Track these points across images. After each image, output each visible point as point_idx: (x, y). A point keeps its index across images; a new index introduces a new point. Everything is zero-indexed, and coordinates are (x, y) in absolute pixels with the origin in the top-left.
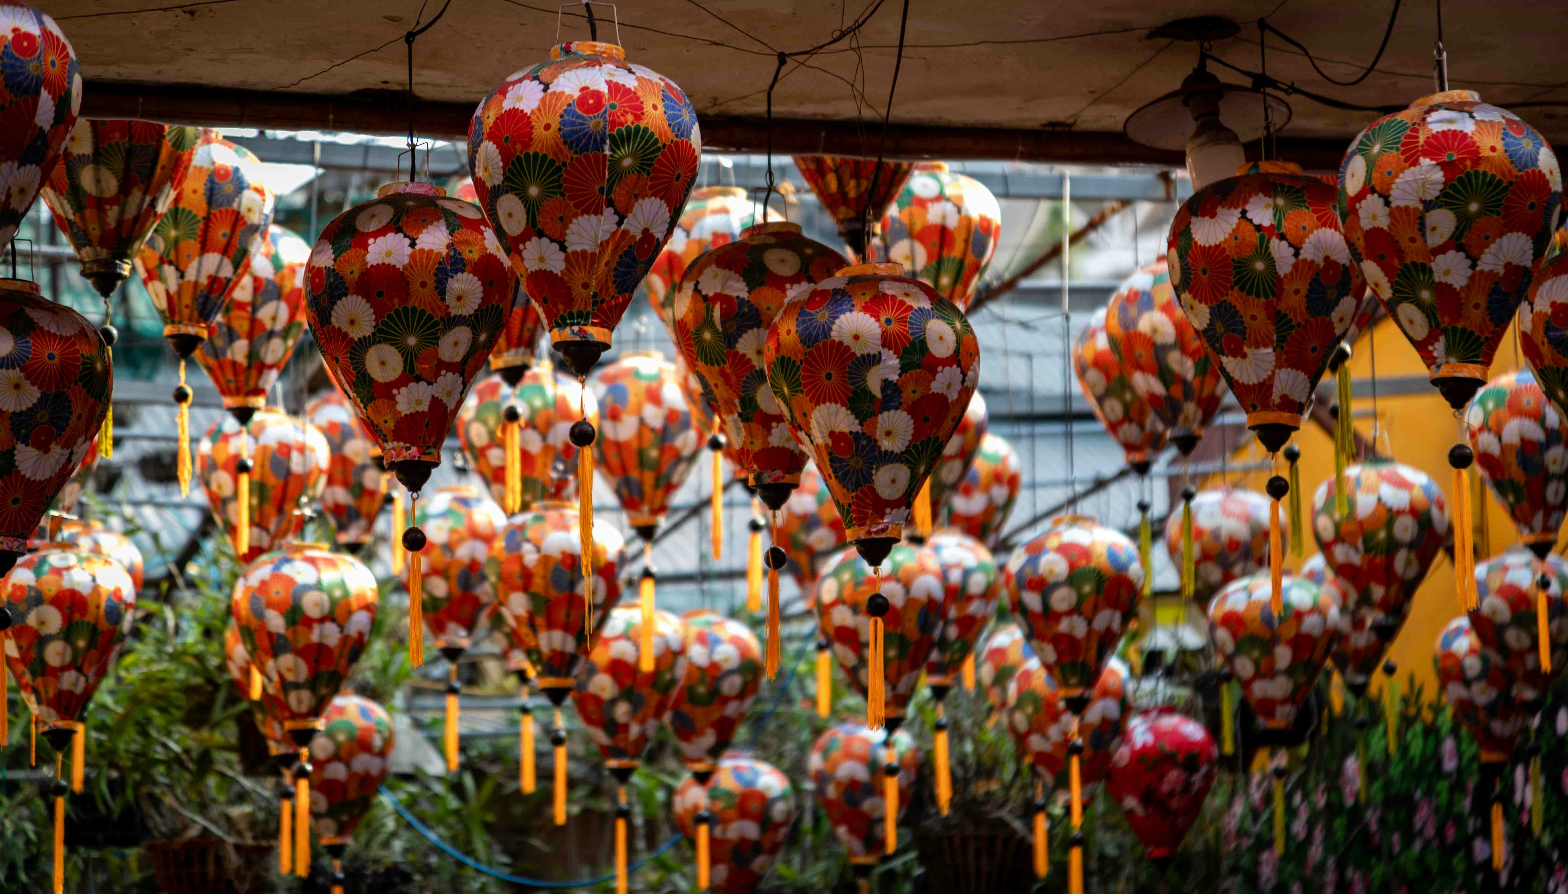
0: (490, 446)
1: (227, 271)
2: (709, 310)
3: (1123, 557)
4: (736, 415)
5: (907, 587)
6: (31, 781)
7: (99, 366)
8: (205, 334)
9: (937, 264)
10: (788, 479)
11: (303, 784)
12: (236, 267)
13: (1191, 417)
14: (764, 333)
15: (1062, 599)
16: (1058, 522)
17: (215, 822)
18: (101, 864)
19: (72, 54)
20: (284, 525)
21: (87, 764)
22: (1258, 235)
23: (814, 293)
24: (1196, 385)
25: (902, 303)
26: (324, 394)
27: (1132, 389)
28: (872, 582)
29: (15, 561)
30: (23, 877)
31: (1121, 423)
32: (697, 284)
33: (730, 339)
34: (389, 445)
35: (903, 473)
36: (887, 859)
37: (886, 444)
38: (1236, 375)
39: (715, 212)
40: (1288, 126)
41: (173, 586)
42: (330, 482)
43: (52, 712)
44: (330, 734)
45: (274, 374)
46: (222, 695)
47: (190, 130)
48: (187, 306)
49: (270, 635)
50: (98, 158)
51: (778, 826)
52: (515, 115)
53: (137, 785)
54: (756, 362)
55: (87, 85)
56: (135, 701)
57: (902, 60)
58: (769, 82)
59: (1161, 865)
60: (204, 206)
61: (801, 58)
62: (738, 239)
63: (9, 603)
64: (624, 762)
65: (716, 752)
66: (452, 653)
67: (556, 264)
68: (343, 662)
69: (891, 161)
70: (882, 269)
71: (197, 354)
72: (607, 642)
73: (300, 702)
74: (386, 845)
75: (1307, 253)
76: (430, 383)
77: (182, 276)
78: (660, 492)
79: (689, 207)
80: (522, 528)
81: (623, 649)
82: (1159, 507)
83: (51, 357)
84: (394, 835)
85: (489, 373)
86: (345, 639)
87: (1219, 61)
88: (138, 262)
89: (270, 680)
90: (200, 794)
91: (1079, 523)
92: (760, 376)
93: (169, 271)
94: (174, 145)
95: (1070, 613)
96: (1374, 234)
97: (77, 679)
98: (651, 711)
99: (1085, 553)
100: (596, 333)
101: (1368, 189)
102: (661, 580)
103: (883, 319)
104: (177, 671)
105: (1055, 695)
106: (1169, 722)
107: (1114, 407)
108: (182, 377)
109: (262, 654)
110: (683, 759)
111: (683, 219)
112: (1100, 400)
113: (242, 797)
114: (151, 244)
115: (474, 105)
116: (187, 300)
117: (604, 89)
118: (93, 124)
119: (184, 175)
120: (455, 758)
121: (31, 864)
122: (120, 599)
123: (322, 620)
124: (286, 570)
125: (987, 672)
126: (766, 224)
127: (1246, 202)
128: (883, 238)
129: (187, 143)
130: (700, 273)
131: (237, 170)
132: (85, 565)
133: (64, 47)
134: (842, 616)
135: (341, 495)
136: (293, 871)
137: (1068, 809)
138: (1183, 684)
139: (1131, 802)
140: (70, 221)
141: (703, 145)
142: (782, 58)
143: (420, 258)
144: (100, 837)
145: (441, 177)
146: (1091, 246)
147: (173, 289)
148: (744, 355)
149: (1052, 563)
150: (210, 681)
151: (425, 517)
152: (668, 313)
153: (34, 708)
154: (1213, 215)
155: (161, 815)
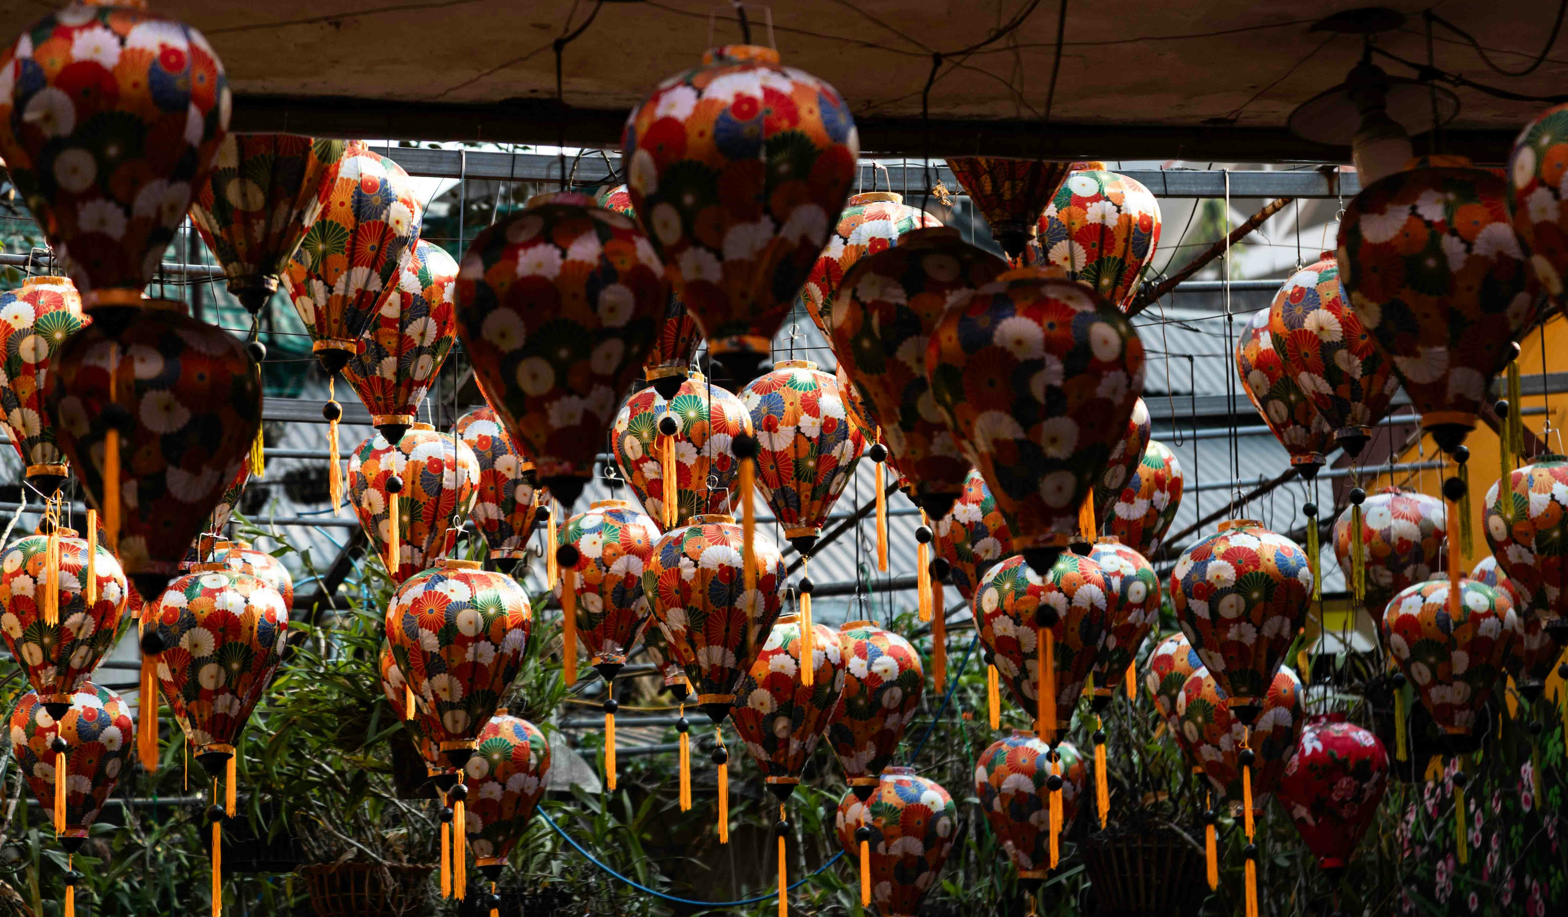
0: (644, 460)
1: (376, 285)
2: (868, 318)
3: (1292, 562)
4: (896, 425)
5: (1069, 597)
6: (183, 806)
7: (249, 386)
8: (354, 350)
9: (1097, 265)
10: (950, 489)
11: (460, 805)
12: (384, 282)
13: (1359, 417)
14: (925, 340)
15: (1230, 606)
16: (1224, 527)
17: (370, 845)
18: (255, 889)
19: (219, 67)
20: (437, 542)
21: (239, 788)
22: (1428, 231)
23: (974, 299)
24: (1364, 384)
25: (1065, 307)
26: (474, 408)
27: (1297, 389)
28: (1035, 591)
29: (166, 583)
30: (176, 903)
31: (1285, 425)
32: (855, 291)
33: (889, 346)
34: (541, 461)
35: (1068, 480)
36: (1052, 874)
37: (1052, 451)
38: (1409, 375)
39: (872, 218)
40: (1456, 118)
41: (324, 606)
42: (481, 499)
43: (208, 736)
44: (485, 753)
45: (423, 390)
46: (375, 716)
47: (337, 143)
48: (336, 321)
49: (424, 653)
50: (243, 172)
51: (943, 841)
52: (669, 122)
53: (291, 809)
54: (916, 370)
55: (238, 100)
56: (287, 723)
57: (1062, 59)
58: (924, 82)
59: (1334, 875)
60: (352, 219)
61: (957, 59)
62: (896, 244)
63: (161, 626)
64: (785, 778)
65: (878, 767)
66: (609, 670)
67: (713, 272)
68: (499, 680)
69: (1047, 162)
70: (1044, 272)
71: (345, 371)
72: (766, 656)
73: (455, 722)
74: (545, 865)
75: (1479, 249)
76: (582, 396)
77: (331, 291)
78: (818, 503)
79: (846, 213)
80: (679, 541)
81: (781, 663)
82: (1326, 510)
83: (201, 377)
84: (552, 855)
85: (644, 386)
86: (500, 657)
87: (1385, 54)
88: (285, 277)
89: (425, 701)
90: (355, 817)
91: (1247, 528)
92: (921, 384)
93: (317, 285)
94: (320, 157)
95: (1238, 620)
96: (1543, 228)
97: (232, 702)
98: (811, 725)
99: (1254, 558)
100: (755, 343)
101: (1537, 181)
102: (817, 592)
103: (1046, 322)
104: (330, 692)
105: (1224, 705)
106: (1339, 729)
107: (1279, 409)
108: (333, 395)
109: (416, 674)
110: (843, 775)
111: (841, 226)
112: (1264, 401)
113: (397, 819)
114: (299, 258)
115: (626, 113)
116: (336, 315)
117: (758, 94)
118: (239, 138)
119: (331, 189)
120: (613, 777)
121: (184, 890)
122: (273, 619)
123: (476, 639)
124: (439, 588)
125: (1153, 681)
126: (924, 230)
127: (1416, 197)
128: (1041, 239)
129: (333, 155)
130: (858, 281)
131: (385, 182)
132: (237, 586)
133: (211, 63)
134: (1003, 626)
135: (492, 511)
136: (452, 893)
137: (1240, 820)
138: (1354, 691)
139: (1301, 812)
140: (216, 236)
141: (862, 148)
142: (938, 59)
143: (571, 268)
144: (254, 862)
145: (590, 187)
146: (1252, 243)
147: (321, 303)
148: (903, 363)
149: (1220, 568)
150: (363, 702)
151: (579, 532)
152: (826, 322)
153: (188, 733)
154: (1382, 212)
155: (316, 839)
